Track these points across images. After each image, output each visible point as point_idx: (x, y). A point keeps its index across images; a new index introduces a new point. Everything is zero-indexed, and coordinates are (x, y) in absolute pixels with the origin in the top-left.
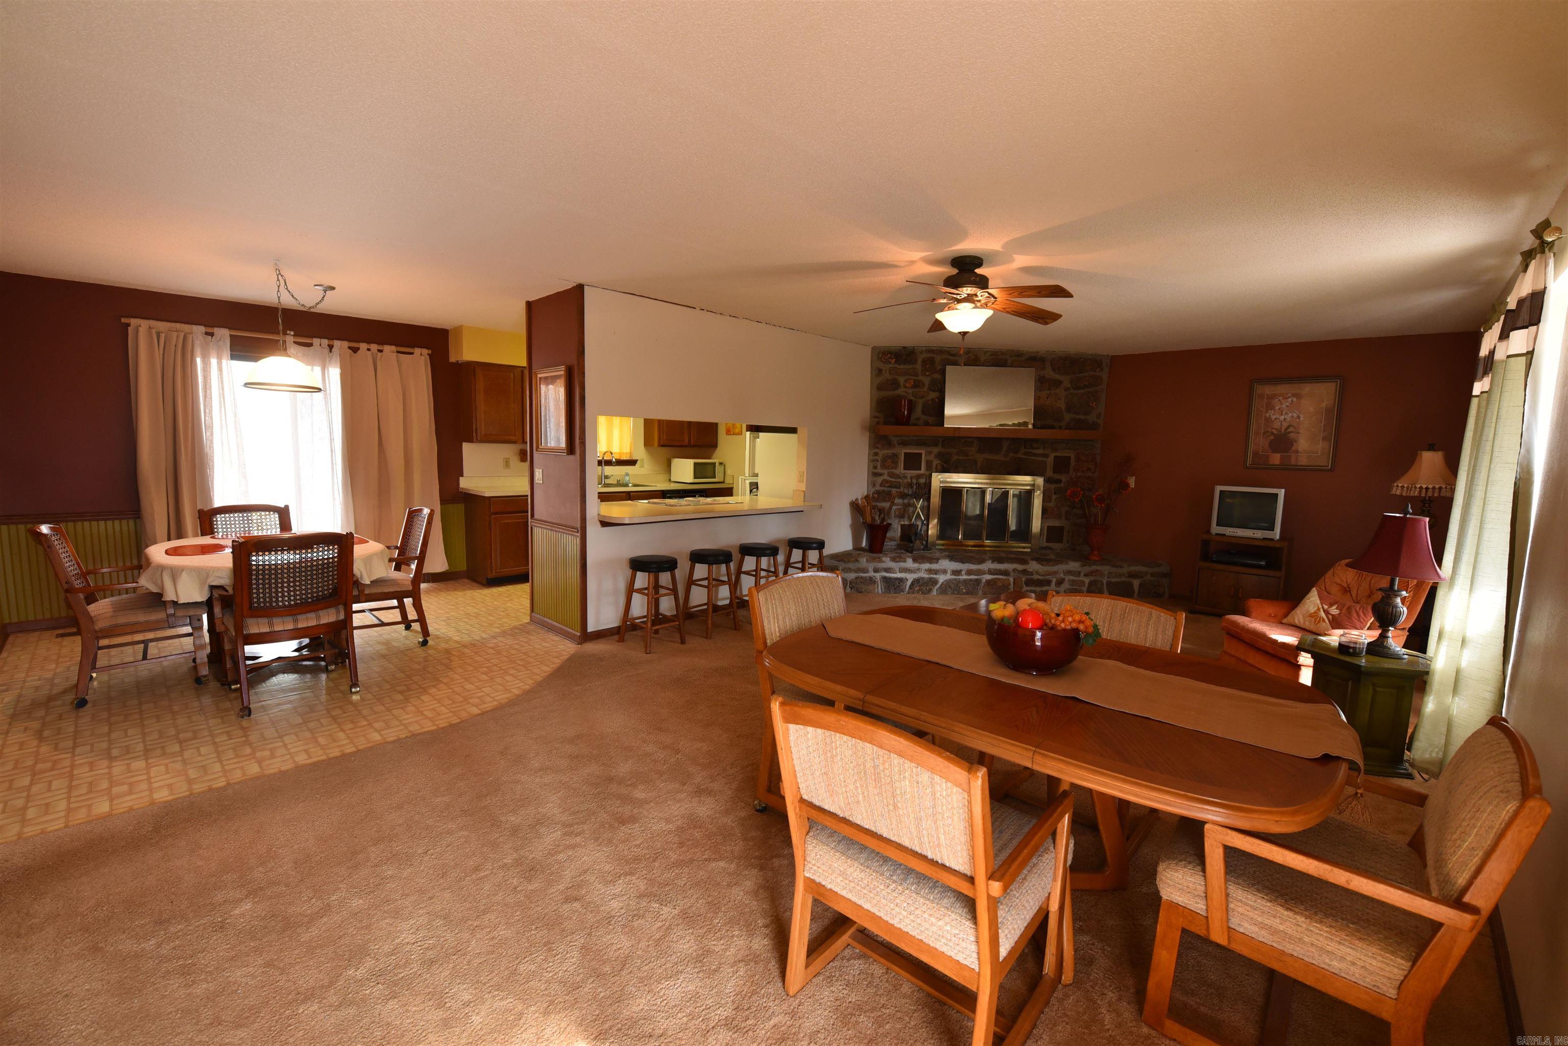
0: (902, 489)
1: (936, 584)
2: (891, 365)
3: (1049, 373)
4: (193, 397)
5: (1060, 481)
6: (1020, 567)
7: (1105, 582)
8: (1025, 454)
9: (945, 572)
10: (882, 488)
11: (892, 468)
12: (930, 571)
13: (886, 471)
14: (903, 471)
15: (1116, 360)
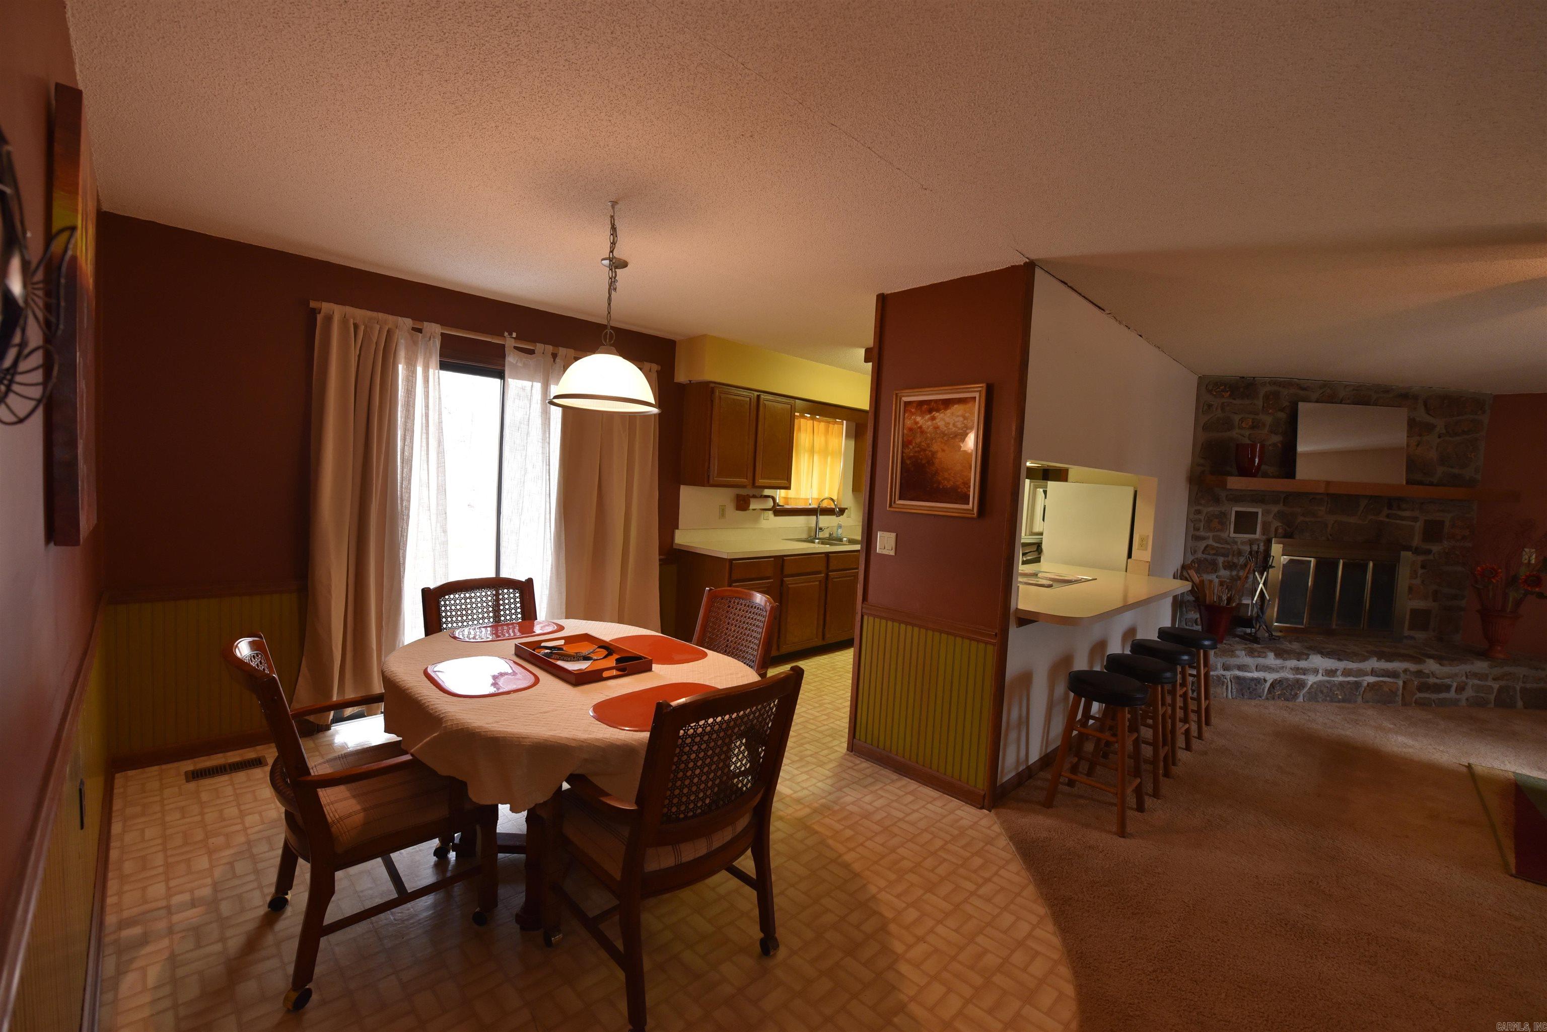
0: (1230, 558)
1: (1304, 687)
2: (1224, 400)
3: (1421, 415)
4: (389, 421)
5: (1429, 552)
6: (1412, 667)
7: (1518, 688)
8: (1388, 516)
9: (1316, 671)
10: (1204, 556)
11: (1218, 531)
12: (1297, 670)
13: (1210, 534)
14: (1232, 535)
15: (1499, 399)
